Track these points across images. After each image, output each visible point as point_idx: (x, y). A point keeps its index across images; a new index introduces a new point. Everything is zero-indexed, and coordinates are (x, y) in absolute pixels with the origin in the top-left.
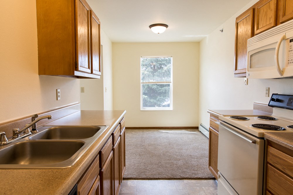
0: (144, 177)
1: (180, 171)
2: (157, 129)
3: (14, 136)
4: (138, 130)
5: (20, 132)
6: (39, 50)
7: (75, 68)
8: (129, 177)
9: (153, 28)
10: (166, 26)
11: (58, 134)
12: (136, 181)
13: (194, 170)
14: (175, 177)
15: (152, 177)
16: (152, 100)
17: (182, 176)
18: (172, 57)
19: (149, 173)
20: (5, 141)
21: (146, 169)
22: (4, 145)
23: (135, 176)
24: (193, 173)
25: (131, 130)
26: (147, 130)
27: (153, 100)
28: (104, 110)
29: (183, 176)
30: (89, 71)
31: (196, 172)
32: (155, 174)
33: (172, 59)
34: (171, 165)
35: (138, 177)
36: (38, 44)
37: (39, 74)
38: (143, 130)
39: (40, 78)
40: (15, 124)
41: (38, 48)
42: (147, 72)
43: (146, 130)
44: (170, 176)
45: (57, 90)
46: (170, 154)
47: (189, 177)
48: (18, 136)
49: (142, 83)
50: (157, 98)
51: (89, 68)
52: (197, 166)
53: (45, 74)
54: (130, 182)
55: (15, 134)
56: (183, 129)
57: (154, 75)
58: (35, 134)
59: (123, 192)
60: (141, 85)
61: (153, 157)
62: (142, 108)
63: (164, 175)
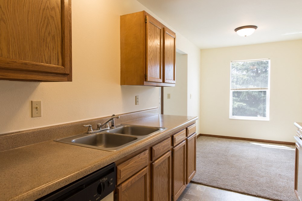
0: (215, 185)
1: (259, 188)
2: (249, 141)
3: (97, 128)
4: (226, 139)
5: (101, 126)
6: (121, 66)
7: (144, 79)
8: (199, 182)
9: (239, 31)
10: (255, 27)
11: (130, 131)
12: (206, 187)
13: (277, 191)
14: (250, 193)
15: (223, 187)
16: (252, 109)
17: (258, 193)
18: (269, 59)
19: (222, 183)
20: (91, 131)
21: (219, 179)
22: (90, 133)
23: (205, 183)
24: (274, 194)
25: (217, 138)
26: (237, 140)
27: (254, 108)
28: (188, 116)
29: (260, 193)
30: (161, 81)
31: (280, 194)
32: (227, 185)
33: (269, 61)
34: (250, 180)
35: (208, 184)
36: (121, 62)
37: (121, 85)
38: (231, 140)
39: (121, 87)
40: (101, 120)
41: (121, 65)
42: (247, 77)
43: (235, 140)
44: (244, 190)
45: (136, 96)
46: (253, 169)
47: (268, 197)
48: (100, 128)
49: (231, 89)
50: (259, 107)
51: (160, 78)
52: (284, 187)
53: (124, 85)
54: (199, 187)
55: (99, 127)
56: (283, 145)
57: (255, 81)
58: (112, 129)
59: (190, 194)
60: (231, 92)
61: (231, 168)
62: (231, 116)
63: (237, 188)
